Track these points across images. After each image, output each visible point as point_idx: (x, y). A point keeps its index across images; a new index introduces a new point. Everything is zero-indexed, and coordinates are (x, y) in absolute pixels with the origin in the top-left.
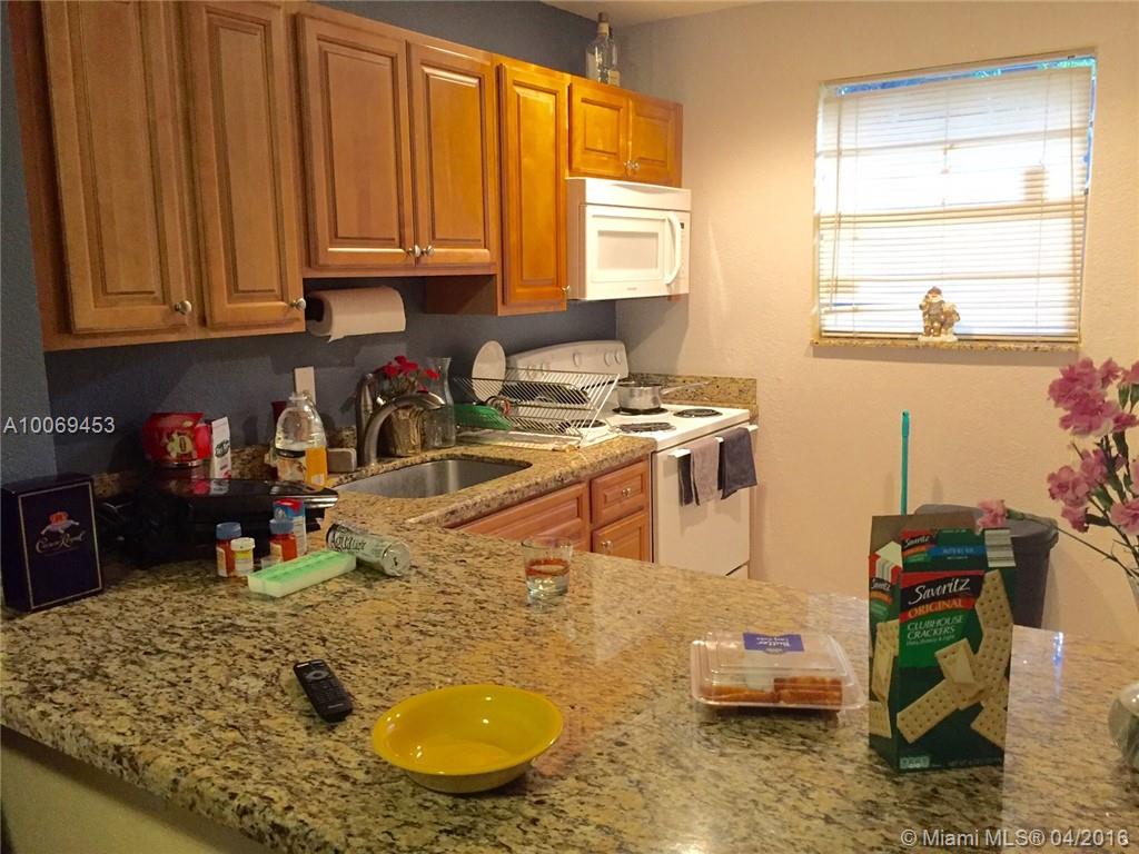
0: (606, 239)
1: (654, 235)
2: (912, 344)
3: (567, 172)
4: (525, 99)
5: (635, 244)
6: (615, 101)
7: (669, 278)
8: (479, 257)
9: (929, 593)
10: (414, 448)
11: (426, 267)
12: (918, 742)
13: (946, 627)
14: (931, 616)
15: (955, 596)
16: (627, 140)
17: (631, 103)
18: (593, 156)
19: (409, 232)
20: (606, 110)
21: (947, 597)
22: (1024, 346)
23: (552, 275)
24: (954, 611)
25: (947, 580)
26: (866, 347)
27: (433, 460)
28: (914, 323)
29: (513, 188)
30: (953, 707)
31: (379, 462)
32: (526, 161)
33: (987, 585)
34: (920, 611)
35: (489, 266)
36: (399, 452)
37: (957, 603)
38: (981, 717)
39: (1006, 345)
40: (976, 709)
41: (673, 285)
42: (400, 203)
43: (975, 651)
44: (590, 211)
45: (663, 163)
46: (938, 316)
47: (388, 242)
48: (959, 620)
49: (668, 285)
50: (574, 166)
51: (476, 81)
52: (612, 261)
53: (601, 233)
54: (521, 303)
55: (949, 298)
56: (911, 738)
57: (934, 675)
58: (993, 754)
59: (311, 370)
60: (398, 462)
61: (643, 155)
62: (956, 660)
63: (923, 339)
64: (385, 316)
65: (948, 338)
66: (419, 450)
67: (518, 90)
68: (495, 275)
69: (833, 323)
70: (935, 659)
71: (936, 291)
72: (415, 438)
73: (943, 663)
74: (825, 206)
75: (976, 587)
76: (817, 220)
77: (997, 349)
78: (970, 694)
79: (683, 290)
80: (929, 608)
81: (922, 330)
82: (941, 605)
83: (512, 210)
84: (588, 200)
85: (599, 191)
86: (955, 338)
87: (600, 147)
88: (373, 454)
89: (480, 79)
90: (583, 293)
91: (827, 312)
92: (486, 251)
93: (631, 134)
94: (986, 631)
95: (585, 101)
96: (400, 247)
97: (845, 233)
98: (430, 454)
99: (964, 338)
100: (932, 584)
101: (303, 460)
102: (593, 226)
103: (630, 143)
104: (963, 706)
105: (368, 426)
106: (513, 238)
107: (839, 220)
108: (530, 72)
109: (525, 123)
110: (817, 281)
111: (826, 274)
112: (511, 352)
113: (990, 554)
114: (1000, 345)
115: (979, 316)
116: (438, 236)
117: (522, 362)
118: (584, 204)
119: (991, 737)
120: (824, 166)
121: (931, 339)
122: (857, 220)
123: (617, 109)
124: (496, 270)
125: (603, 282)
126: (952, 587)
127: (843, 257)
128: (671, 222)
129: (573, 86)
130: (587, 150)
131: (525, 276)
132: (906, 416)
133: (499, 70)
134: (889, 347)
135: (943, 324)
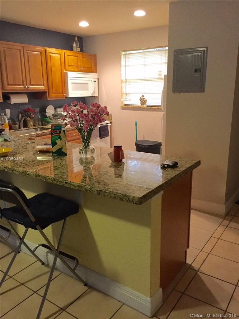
0: (73, 84)
1: (88, 83)
2: (138, 107)
3: (64, 70)
4: (52, 56)
5: (84, 86)
6: (76, 55)
7: (92, 92)
8: (42, 88)
9: (54, 133)
10: (31, 126)
11: (29, 90)
13: (57, 137)
14: (55, 136)
15: (57, 133)
16: (80, 63)
17: (81, 55)
18: (71, 67)
19: (25, 83)
20: (74, 57)
21: (56, 134)
22: (157, 107)
23: (61, 91)
24: (58, 135)
25: (56, 132)
26: (130, 108)
27: (35, 128)
28: (138, 103)
29: (50, 74)
30: (59, 148)
31: (23, 128)
32: (53, 68)
33: (61, 132)
34: (53, 135)
35: (45, 90)
36: (28, 126)
37: (58, 134)
40: (62, 148)
41: (93, 94)
42: (22, 77)
43: (61, 141)
44: (69, 78)
45: (91, 68)
46: (143, 101)
47: (20, 85)
48: (58, 136)
49: (92, 94)
50: (66, 69)
51: (40, 53)
52: (75, 89)
53: (72, 83)
54: (52, 96)
56: (54, 152)
57: (56, 144)
58: (65, 154)
59: (9, 110)
60: (27, 128)
61: (85, 66)
62: (58, 141)
63: (140, 106)
64: (24, 99)
65: (145, 106)
66: (32, 126)
67: (50, 54)
68: (46, 92)
69: (127, 103)
70: (56, 141)
71: (143, 96)
72: (32, 123)
73: (57, 142)
74: (123, 78)
75: (60, 132)
76: (122, 81)
78: (61, 146)
79: (96, 95)
80: (54, 135)
81: (140, 104)
82: (56, 135)
83: (50, 79)
84: (68, 76)
85: (70, 74)
86: (147, 106)
87: (73, 65)
88: (22, 126)
89: (41, 53)
90: (68, 95)
91: (125, 100)
92: (43, 87)
93: (81, 62)
94: (62, 138)
95: (68, 55)
96: (23, 86)
97: (128, 83)
98: (35, 127)
99: (148, 106)
100: (55, 132)
102: (70, 82)
103: (81, 64)
104: (60, 148)
105: (21, 120)
106: (50, 84)
107: (126, 81)
108: (54, 50)
109: (53, 61)
110: (122, 94)
111: (124, 92)
113: (62, 128)
114: (153, 107)
115: (150, 102)
116: (32, 84)
117: (57, 110)
118: (68, 77)
119: (65, 152)
120: (123, 68)
121: (142, 106)
122: (130, 81)
124: (47, 91)
125: (73, 93)
126: (57, 132)
127: (127, 88)
128: (91, 81)
129: (65, 53)
130: (69, 65)
131: (54, 92)
132: (136, 122)
133: (46, 50)
134: (134, 107)
135: (144, 103)
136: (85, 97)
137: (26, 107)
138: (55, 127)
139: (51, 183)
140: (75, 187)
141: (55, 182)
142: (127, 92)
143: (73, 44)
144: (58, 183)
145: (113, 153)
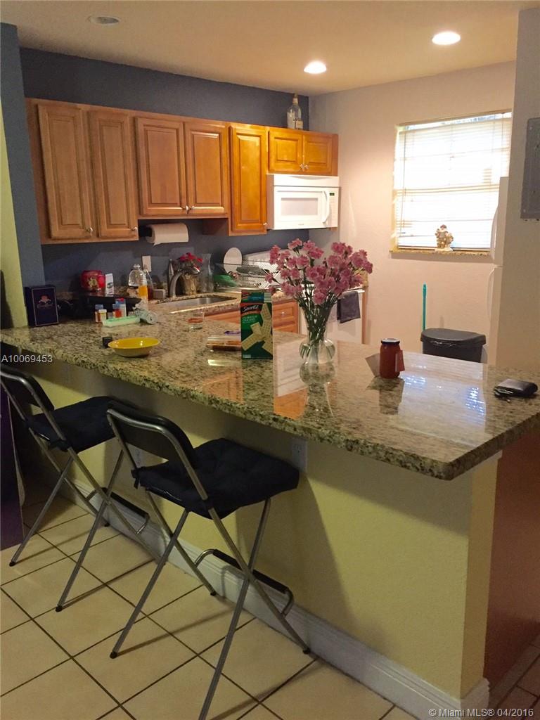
0: (285, 202)
1: (316, 199)
2: (431, 252)
3: (267, 171)
4: (243, 141)
5: (308, 204)
6: (294, 136)
7: (324, 219)
8: (219, 210)
9: (248, 309)
10: (193, 291)
11: (191, 215)
12: (248, 350)
13: (253, 318)
14: (250, 315)
15: (255, 310)
16: (302, 154)
17: (304, 137)
18: (281, 164)
19: (184, 201)
20: (290, 141)
21: (252, 310)
22: (476, 253)
23: (258, 217)
24: (255, 314)
25: (252, 306)
26: (413, 254)
27: (201, 297)
28: (432, 242)
29: (236, 180)
30: (256, 341)
31: (177, 296)
32: (243, 167)
33: (263, 307)
34: (246, 314)
35: (224, 214)
36: (187, 293)
37: (256, 312)
38: (264, 345)
39: (469, 253)
40: (263, 343)
41: (327, 222)
42: (180, 189)
43: (261, 325)
44: (276, 189)
45: (325, 164)
46: (444, 239)
47: (175, 205)
48: (256, 316)
49: (324, 223)
50: (271, 168)
51: (217, 135)
52: (289, 212)
53: (283, 199)
54: (239, 228)
56: (245, 349)
57: (251, 332)
58: (269, 356)
59: (149, 257)
60: (185, 297)
61: (312, 161)
62: (256, 327)
63: (436, 250)
64: (180, 235)
65: (448, 249)
66: (195, 293)
67: (239, 136)
68: (227, 219)
69: (404, 242)
70: (250, 327)
71: (444, 227)
72: (193, 287)
73: (253, 329)
74: (398, 186)
75: (260, 308)
76: (394, 193)
77: (466, 255)
78: (261, 338)
79: (335, 224)
80: (248, 313)
81: (436, 246)
82: (251, 312)
83: (236, 190)
84: (275, 184)
85: (279, 179)
86: (452, 250)
87: (286, 159)
88: (174, 292)
89: (220, 134)
90: (273, 227)
91: (400, 236)
92: (222, 208)
93: (304, 152)
94: (264, 320)
95: (278, 138)
96: (180, 207)
97: (408, 198)
98: (200, 295)
100: (248, 306)
102: (278, 196)
103: (304, 156)
104: (259, 341)
105: (172, 279)
106: (236, 202)
107: (405, 192)
108: (247, 128)
109: (244, 151)
110: (394, 222)
111: (398, 218)
113: (265, 299)
114: (467, 253)
115: (460, 242)
116: (198, 202)
118: (274, 186)
119: (268, 351)
120: (398, 164)
121: (442, 250)
122: (413, 192)
123: (296, 140)
124: (228, 216)
125: (283, 220)
126: (254, 307)
127: (407, 209)
128: (325, 192)
129: (271, 132)
130: (278, 160)
131: (243, 219)
132: (425, 286)
133: (230, 129)
134: (420, 253)
135: (445, 242)
136: (307, 230)
137: (183, 252)
138: (250, 295)
139: (241, 418)
140: (295, 430)
141: (252, 417)
142: (407, 217)
143: (288, 113)
144: (258, 419)
145: (378, 358)
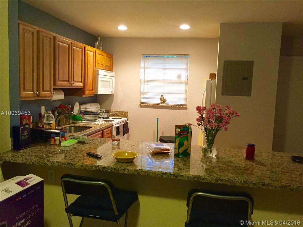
1: (109, 81)
2: (158, 105)
4: (89, 53)
7: (111, 90)
9: (183, 134)
10: (64, 124)
11: (73, 86)
12: (181, 153)
14: (183, 137)
15: (186, 134)
16: (104, 62)
17: (106, 54)
18: (100, 65)
19: (70, 79)
20: (101, 56)
21: (185, 134)
22: (178, 106)
23: (92, 89)
24: (186, 136)
25: (184, 132)
26: (150, 106)
27: (68, 127)
28: (158, 101)
29: (86, 71)
31: (58, 127)
32: (89, 65)
33: (189, 133)
34: (182, 136)
36: (61, 125)
37: (186, 135)
38: (188, 150)
39: (175, 106)
40: (187, 149)
42: (69, 73)
43: (188, 141)
44: (99, 76)
45: (110, 67)
46: (163, 100)
48: (186, 137)
49: (111, 92)
50: (96, 67)
52: (102, 87)
53: (101, 81)
54: (86, 93)
55: (165, 97)
56: (180, 153)
57: (183, 144)
58: (189, 155)
59: (44, 107)
60: (62, 127)
61: (107, 65)
62: (186, 143)
63: (160, 104)
65: (165, 104)
67: (88, 51)
69: (143, 101)
70: (183, 143)
71: (163, 96)
72: (65, 122)
74: (143, 79)
76: (141, 81)
78: (187, 147)
79: (113, 93)
81: (160, 103)
82: (184, 135)
83: (86, 75)
85: (100, 72)
87: (100, 63)
88: (57, 125)
89: (82, 49)
90: (97, 93)
91: (142, 99)
92: (82, 83)
94: (189, 139)
95: (98, 54)
96: (68, 82)
97: (146, 84)
99: (167, 104)
100: (183, 133)
101: (51, 125)
104: (186, 148)
105: (56, 119)
106: (86, 81)
107: (145, 81)
108: (89, 48)
109: (89, 58)
110: (140, 93)
111: (142, 91)
112: (80, 104)
113: (189, 129)
114: (174, 106)
115: (170, 101)
116: (75, 80)
117: (82, 107)
118: (98, 75)
119: (189, 152)
120: (142, 70)
122: (148, 81)
123: (103, 55)
124: (83, 88)
125: (101, 91)
126: (185, 133)
127: (147, 88)
128: (112, 79)
130: (98, 63)
131: (88, 89)
133: (85, 47)
134: (154, 106)
135: (164, 102)
138: (183, 128)
142: (145, 91)
